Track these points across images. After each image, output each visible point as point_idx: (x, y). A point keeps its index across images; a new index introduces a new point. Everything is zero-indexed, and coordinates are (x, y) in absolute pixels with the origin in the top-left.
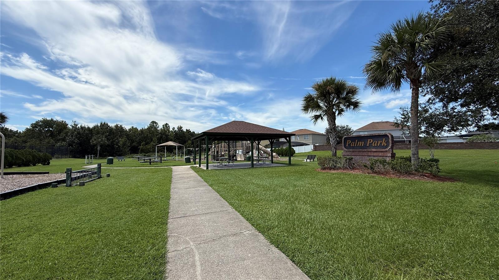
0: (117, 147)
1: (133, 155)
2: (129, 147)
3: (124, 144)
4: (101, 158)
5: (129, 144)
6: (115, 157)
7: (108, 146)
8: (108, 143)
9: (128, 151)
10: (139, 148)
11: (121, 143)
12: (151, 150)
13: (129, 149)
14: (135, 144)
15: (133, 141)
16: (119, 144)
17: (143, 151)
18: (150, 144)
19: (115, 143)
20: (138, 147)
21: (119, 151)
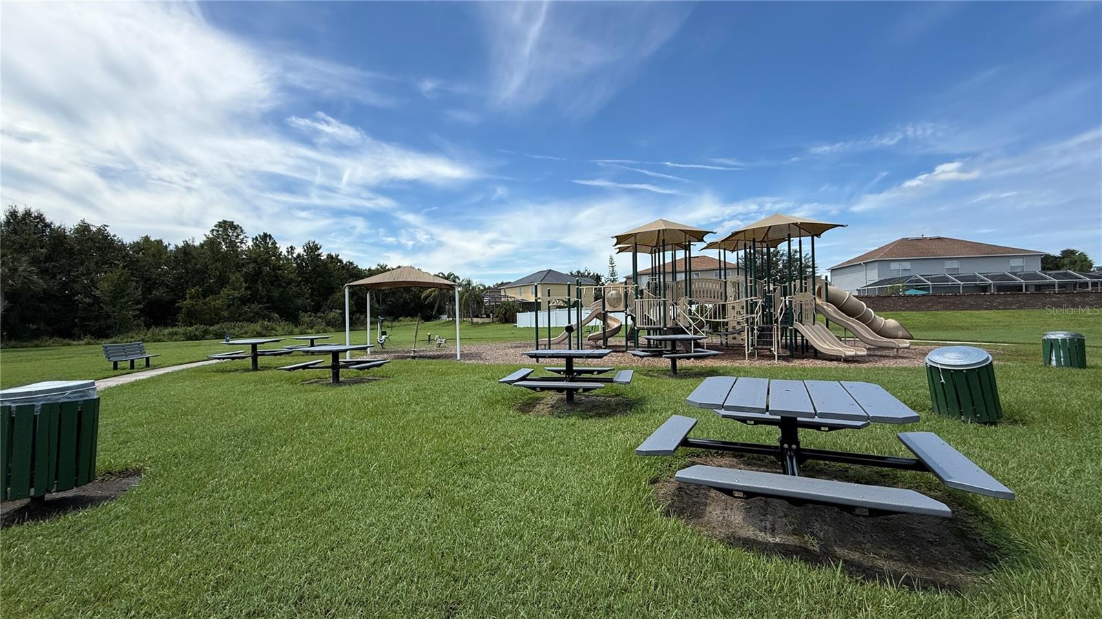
0: (87, 300)
1: (157, 331)
2: (140, 303)
3: (118, 293)
4: (13, 343)
5: (140, 291)
6: (80, 339)
7: (47, 296)
8: (46, 287)
9: (134, 316)
10: (181, 308)
11: (105, 285)
12: (226, 314)
13: (137, 309)
14: (159, 293)
15: (149, 284)
16: (98, 293)
17: (193, 317)
18: (219, 293)
19: (77, 287)
20: (174, 302)
21: (97, 318)
